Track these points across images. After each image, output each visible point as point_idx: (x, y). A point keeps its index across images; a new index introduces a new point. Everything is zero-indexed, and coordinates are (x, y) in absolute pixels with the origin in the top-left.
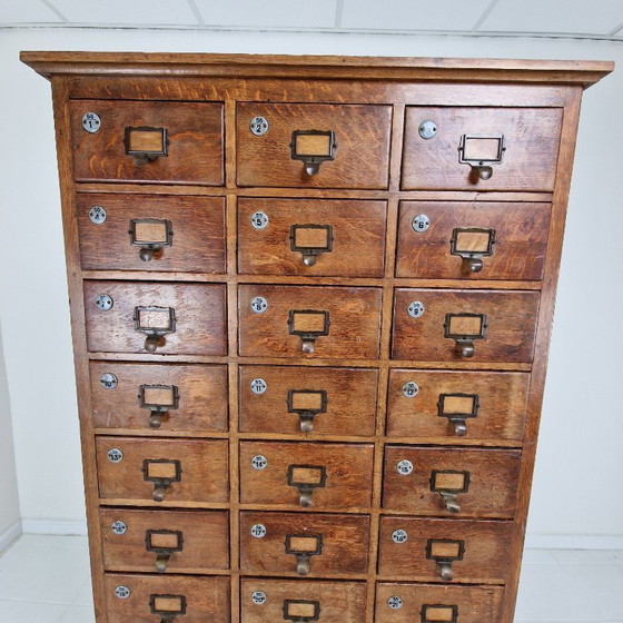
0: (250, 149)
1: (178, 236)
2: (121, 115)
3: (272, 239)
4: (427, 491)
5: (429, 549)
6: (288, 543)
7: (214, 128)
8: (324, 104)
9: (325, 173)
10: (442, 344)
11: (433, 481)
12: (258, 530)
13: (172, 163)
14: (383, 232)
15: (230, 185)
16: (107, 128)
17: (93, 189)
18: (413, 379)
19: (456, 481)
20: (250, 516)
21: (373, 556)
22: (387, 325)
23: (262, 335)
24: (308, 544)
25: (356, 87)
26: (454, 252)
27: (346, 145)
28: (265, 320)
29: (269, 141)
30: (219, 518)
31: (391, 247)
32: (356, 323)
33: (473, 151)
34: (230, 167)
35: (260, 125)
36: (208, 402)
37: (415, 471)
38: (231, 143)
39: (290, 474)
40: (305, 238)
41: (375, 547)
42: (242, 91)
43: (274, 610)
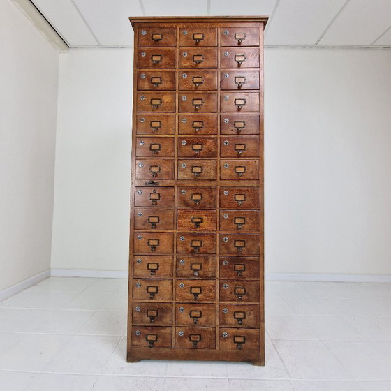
0: (182, 38)
1: (163, 59)
2: (151, 31)
3: (188, 59)
4: (233, 128)
5: (235, 147)
6: (192, 147)
7: (174, 34)
8: (200, 28)
9: (201, 43)
10: (236, 86)
11: (235, 125)
12: (184, 143)
13: (163, 41)
14: (216, 56)
15: (178, 47)
16: (148, 34)
17: (142, 48)
18: (228, 95)
19: (242, 125)
20: (181, 139)
21: (219, 151)
22: (219, 80)
23: (185, 84)
24: (198, 147)
25: (209, 24)
26: (235, 61)
27: (206, 37)
28: (185, 80)
29: (187, 36)
30: (172, 139)
31: (219, 60)
32: (210, 80)
33: (238, 37)
34: (178, 43)
35: (186, 32)
36: (170, 103)
37: (229, 122)
38: (178, 37)
39: (193, 124)
40: (196, 58)
41: (219, 149)
42: (181, 25)
43: (188, 170)
